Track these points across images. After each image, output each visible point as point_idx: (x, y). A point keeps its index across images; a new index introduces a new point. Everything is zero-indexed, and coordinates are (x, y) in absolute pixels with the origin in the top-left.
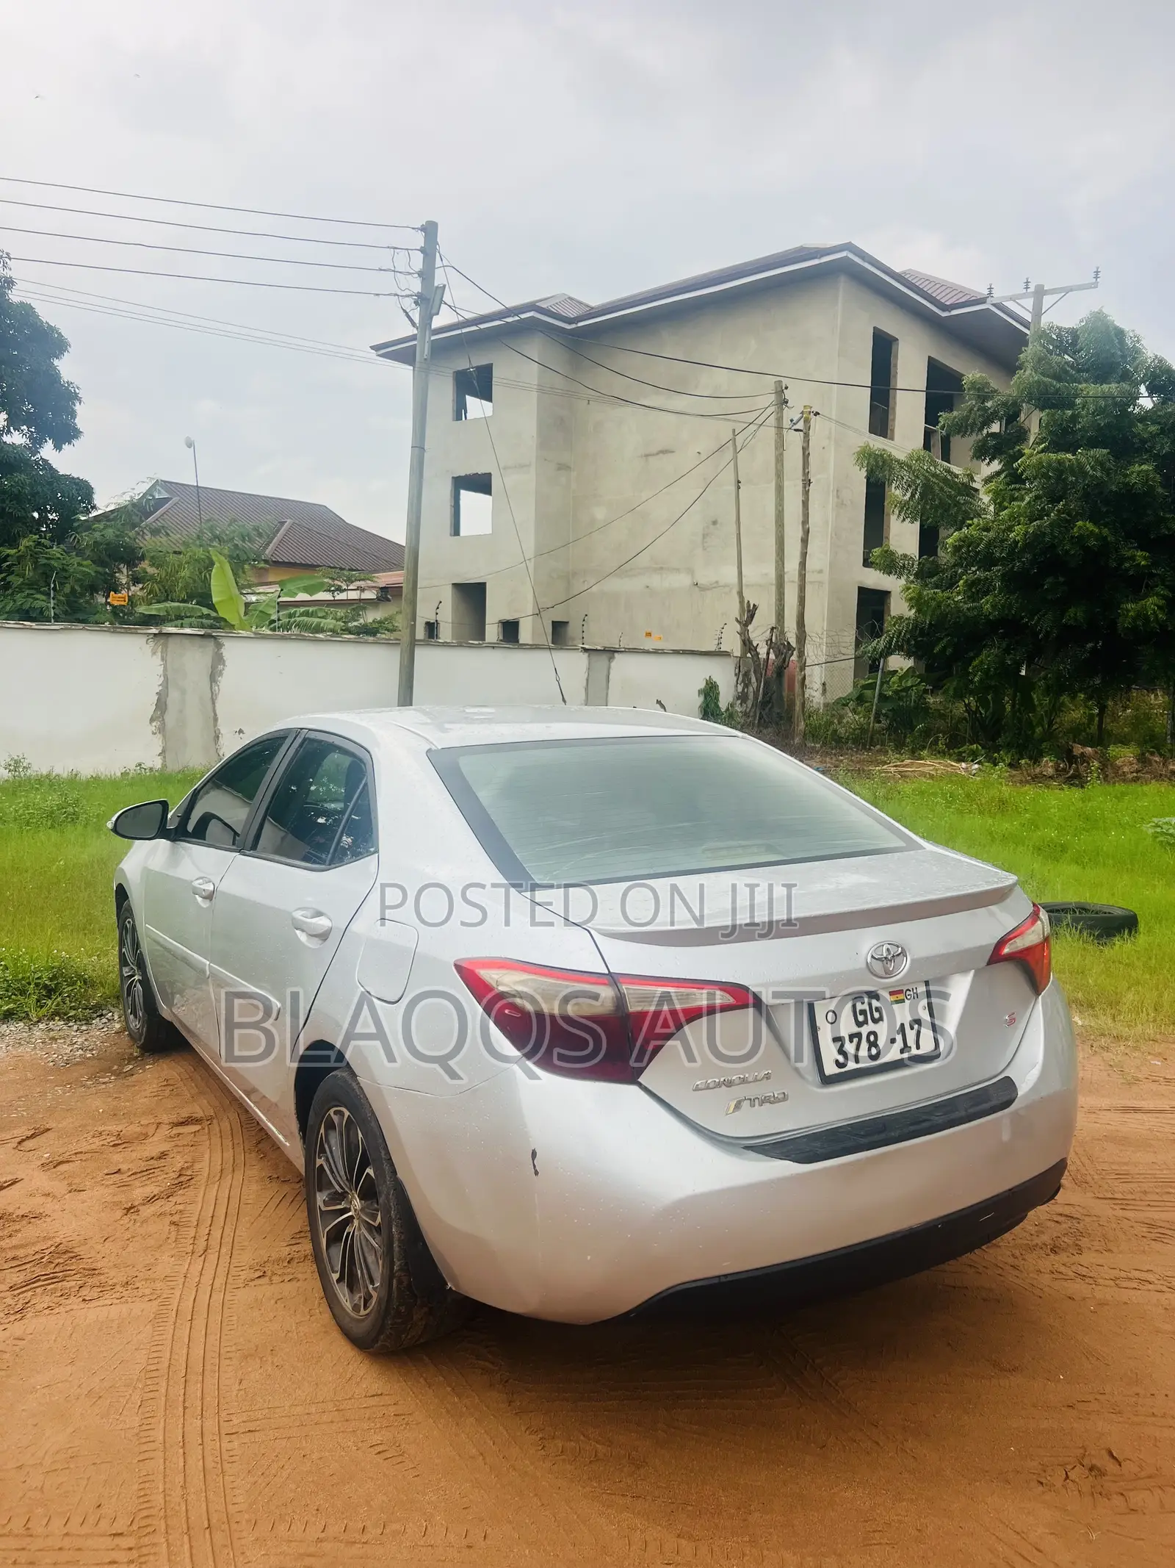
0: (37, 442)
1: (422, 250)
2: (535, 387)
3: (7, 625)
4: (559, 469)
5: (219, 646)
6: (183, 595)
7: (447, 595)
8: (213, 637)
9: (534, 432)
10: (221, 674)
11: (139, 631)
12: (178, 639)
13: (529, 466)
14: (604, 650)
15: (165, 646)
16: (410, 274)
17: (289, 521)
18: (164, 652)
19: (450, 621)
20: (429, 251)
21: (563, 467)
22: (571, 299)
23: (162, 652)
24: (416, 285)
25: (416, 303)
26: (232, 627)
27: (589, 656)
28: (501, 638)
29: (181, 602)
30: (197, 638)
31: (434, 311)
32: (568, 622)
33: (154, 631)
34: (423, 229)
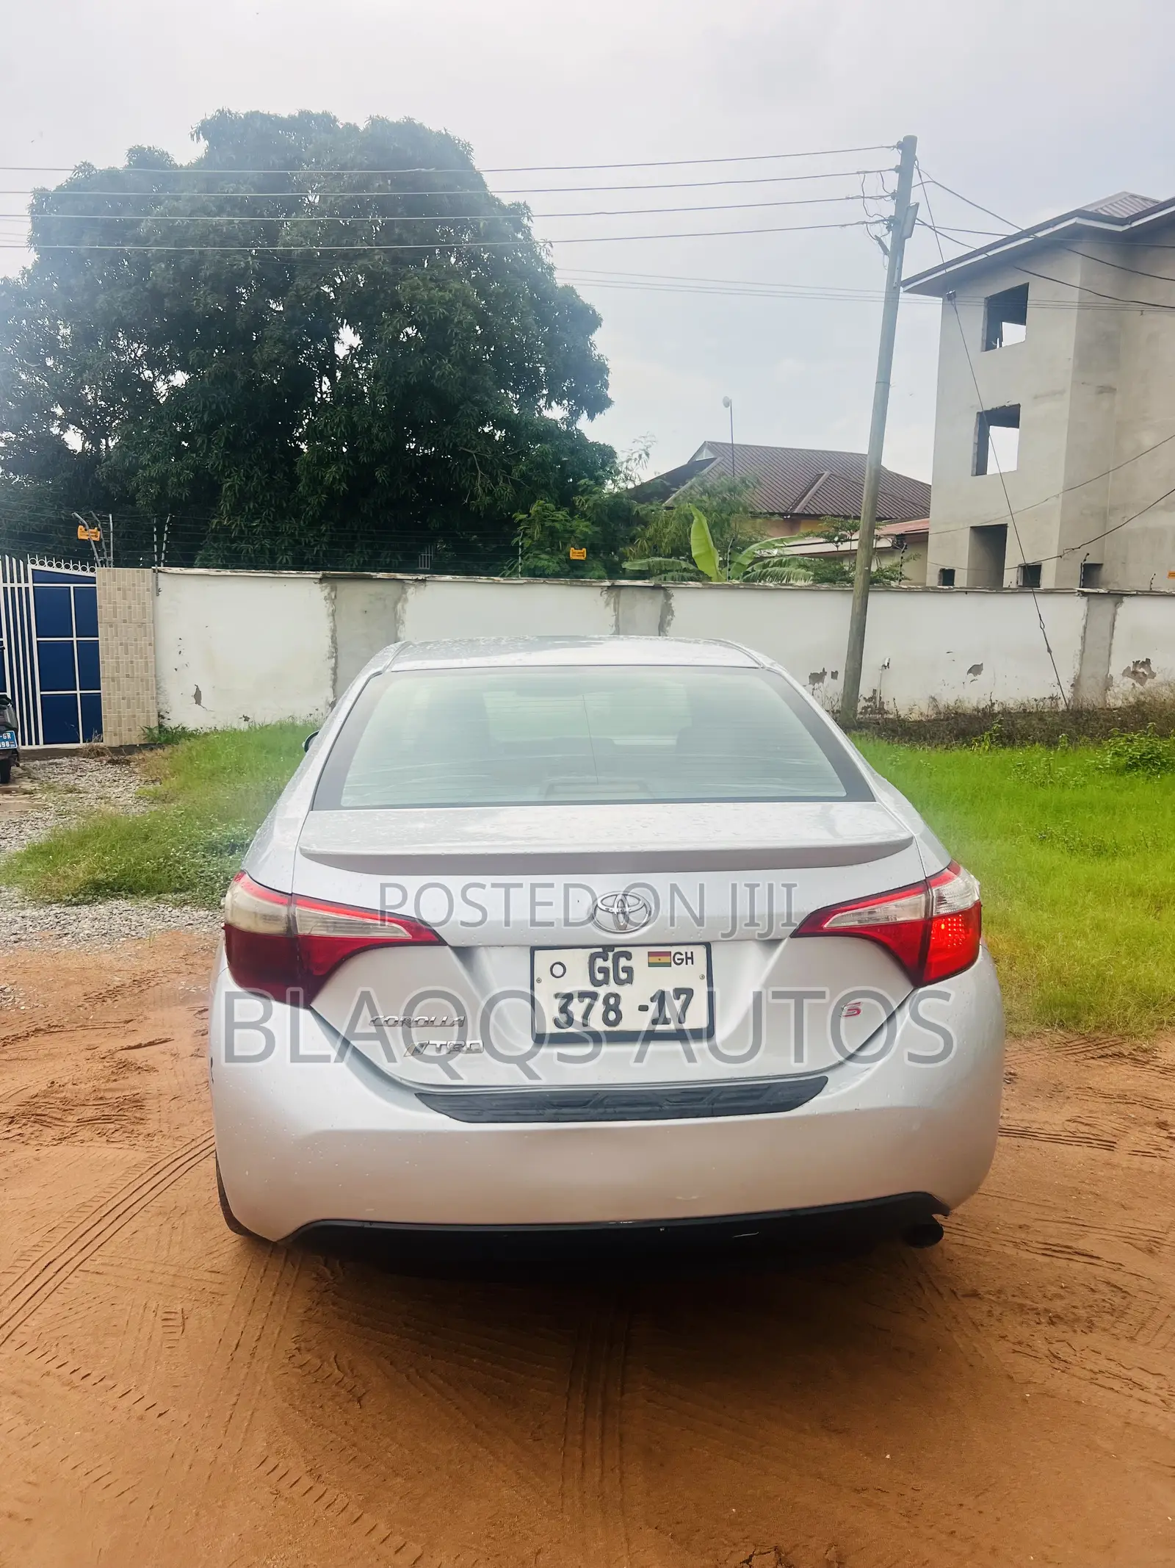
0: (575, 414)
1: (897, 169)
2: (1077, 304)
3: (479, 581)
4: (1101, 392)
5: (668, 597)
6: (668, 550)
7: (964, 541)
8: (663, 588)
9: (1071, 354)
10: (669, 624)
11: (594, 584)
12: (630, 591)
13: (1062, 392)
14: (1108, 593)
15: (618, 596)
16: (882, 197)
17: (827, 473)
18: (617, 603)
19: (966, 567)
20: (905, 171)
21: (1107, 390)
22: (1133, 196)
23: (615, 603)
24: (889, 209)
25: (889, 228)
26: (710, 579)
27: (1088, 601)
28: (1020, 583)
29: (665, 557)
30: (649, 589)
31: (906, 233)
32: (1102, 565)
33: (607, 583)
34: (899, 146)
